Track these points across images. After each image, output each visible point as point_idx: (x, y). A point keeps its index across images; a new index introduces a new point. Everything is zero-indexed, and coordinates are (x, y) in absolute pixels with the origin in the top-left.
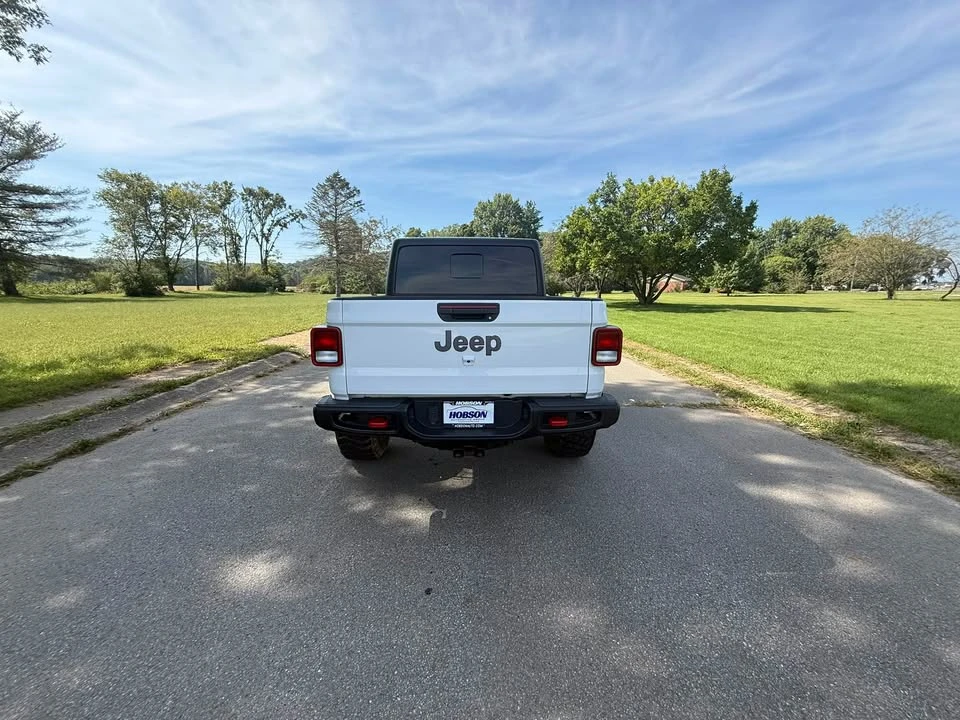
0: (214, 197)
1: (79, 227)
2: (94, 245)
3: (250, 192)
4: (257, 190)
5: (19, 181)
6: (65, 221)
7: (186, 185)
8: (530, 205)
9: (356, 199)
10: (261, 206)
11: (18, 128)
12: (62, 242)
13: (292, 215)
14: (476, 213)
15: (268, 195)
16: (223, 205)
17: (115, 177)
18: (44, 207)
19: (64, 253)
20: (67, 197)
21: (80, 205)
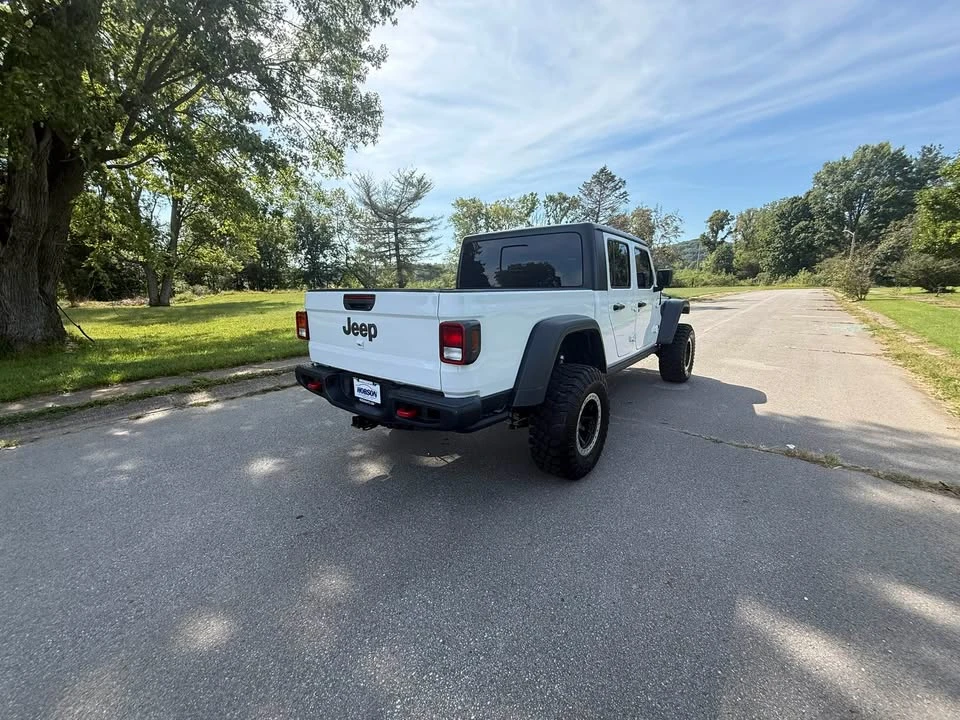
0: (523, 207)
1: (437, 242)
2: (443, 255)
3: (551, 199)
4: (557, 196)
5: (411, 216)
6: (430, 239)
7: (504, 202)
8: (930, 151)
9: (622, 190)
10: (558, 210)
11: (415, 181)
12: (426, 254)
13: (584, 214)
14: (818, 179)
15: (565, 199)
16: (528, 215)
17: (461, 204)
18: (421, 231)
19: (427, 261)
20: (433, 222)
21: (439, 227)
